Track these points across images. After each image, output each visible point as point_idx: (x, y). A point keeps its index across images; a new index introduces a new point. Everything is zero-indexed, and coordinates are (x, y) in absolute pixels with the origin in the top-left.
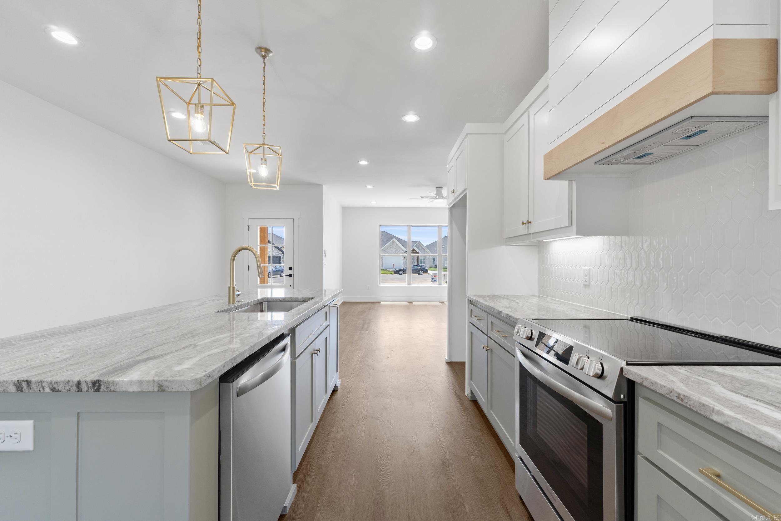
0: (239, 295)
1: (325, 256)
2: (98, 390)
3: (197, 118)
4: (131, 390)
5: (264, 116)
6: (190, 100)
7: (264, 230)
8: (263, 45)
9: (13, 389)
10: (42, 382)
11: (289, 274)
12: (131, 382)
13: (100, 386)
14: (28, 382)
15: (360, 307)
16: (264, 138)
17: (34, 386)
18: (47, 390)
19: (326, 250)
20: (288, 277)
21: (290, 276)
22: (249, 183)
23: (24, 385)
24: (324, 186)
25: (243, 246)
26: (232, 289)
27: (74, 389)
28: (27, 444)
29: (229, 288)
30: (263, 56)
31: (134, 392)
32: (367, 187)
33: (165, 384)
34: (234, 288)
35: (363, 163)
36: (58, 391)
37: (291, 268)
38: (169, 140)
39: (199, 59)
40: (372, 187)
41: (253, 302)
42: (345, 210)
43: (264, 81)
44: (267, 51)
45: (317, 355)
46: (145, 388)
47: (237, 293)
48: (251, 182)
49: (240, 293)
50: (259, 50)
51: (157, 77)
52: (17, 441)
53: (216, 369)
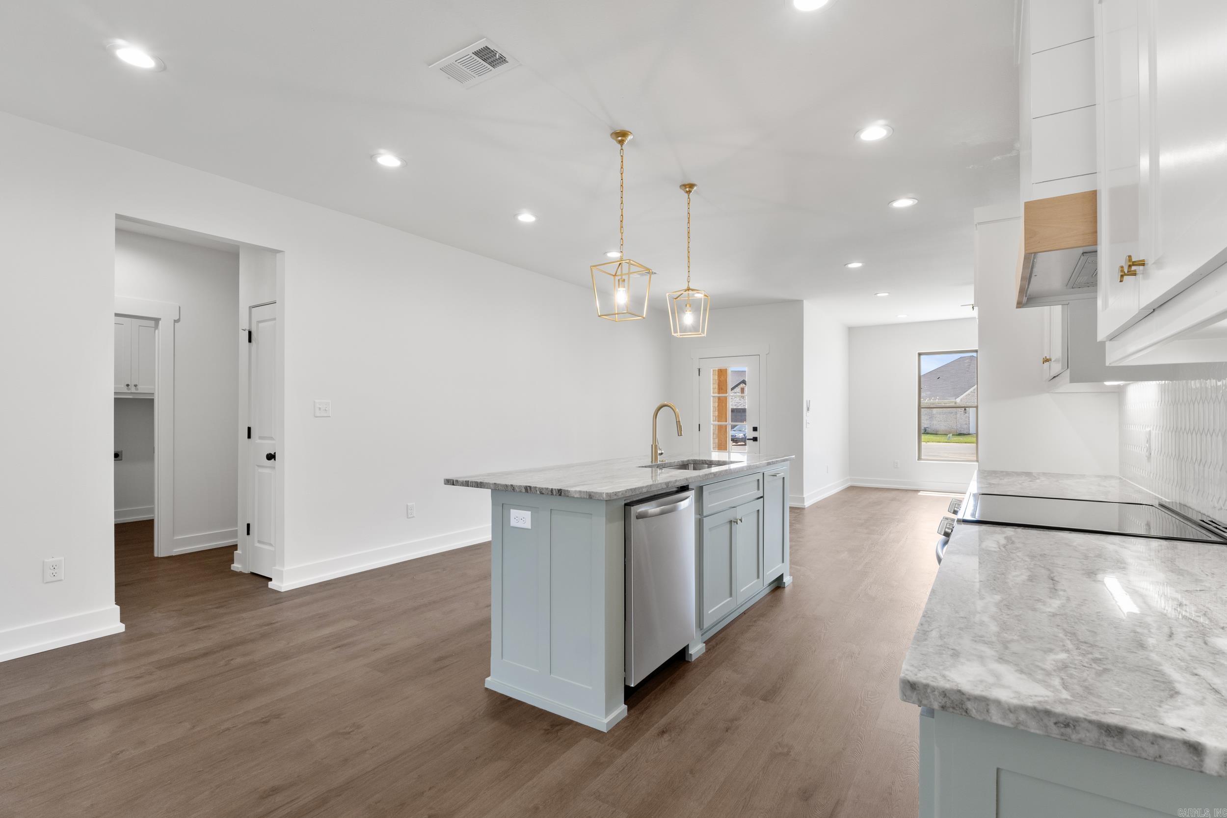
0: (662, 454)
1: (808, 409)
2: (560, 495)
3: (620, 291)
4: (576, 496)
5: (689, 257)
6: (616, 273)
7: (722, 374)
8: (686, 182)
9: (524, 490)
10: (536, 487)
11: (753, 437)
12: (576, 492)
13: (561, 492)
14: (530, 487)
15: (875, 496)
16: (689, 282)
17: (533, 489)
18: (538, 492)
19: (809, 401)
20: (752, 441)
21: (755, 439)
22: (673, 334)
23: (528, 488)
24: (804, 301)
25: (666, 403)
26: (655, 447)
27: (550, 493)
28: (528, 525)
29: (652, 446)
30: (687, 192)
31: (577, 498)
32: (878, 295)
33: (592, 494)
34: (656, 446)
35: (855, 265)
36: (543, 494)
37: (757, 428)
38: (599, 316)
39: (622, 239)
40: (887, 294)
41: (676, 463)
42: (853, 332)
43: (689, 218)
44: (692, 186)
45: (737, 524)
46: (583, 496)
47: (659, 452)
48: (676, 332)
49: (663, 452)
50: (683, 187)
51: (591, 266)
52: (524, 522)
53: (620, 491)
